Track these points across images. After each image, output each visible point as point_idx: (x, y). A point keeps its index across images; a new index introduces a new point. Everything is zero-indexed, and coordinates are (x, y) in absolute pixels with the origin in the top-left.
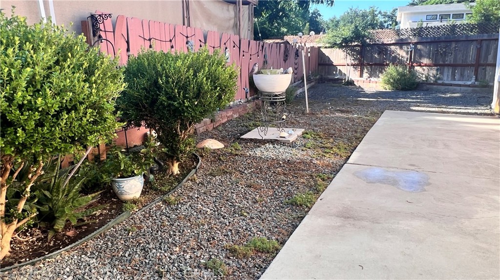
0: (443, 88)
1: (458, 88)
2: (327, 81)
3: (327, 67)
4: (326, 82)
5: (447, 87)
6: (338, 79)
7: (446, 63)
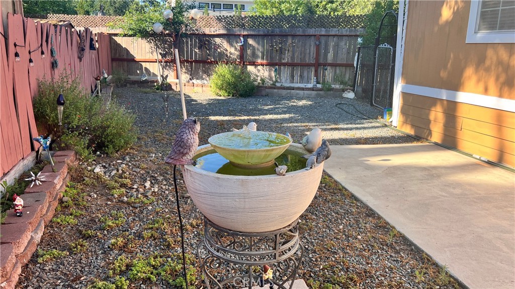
0: (284, 92)
1: (301, 92)
2: (130, 84)
3: (125, 63)
4: (128, 85)
5: (289, 91)
6: (146, 82)
7: (283, 61)
